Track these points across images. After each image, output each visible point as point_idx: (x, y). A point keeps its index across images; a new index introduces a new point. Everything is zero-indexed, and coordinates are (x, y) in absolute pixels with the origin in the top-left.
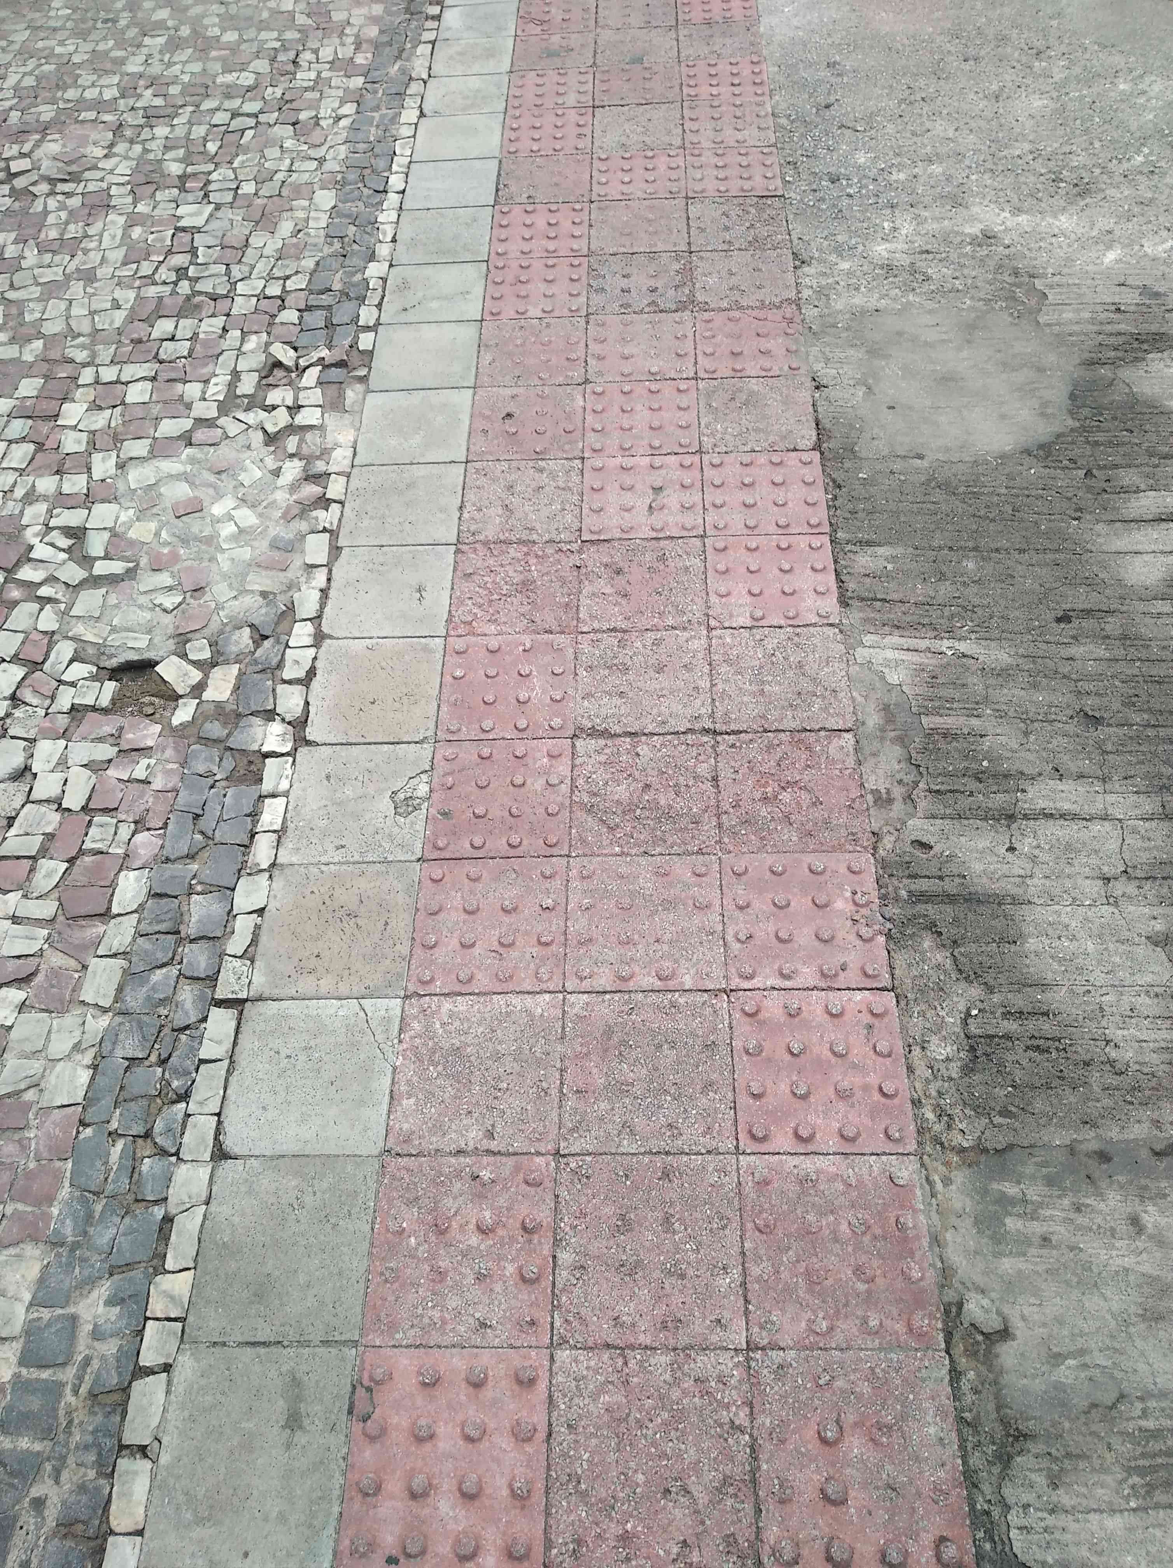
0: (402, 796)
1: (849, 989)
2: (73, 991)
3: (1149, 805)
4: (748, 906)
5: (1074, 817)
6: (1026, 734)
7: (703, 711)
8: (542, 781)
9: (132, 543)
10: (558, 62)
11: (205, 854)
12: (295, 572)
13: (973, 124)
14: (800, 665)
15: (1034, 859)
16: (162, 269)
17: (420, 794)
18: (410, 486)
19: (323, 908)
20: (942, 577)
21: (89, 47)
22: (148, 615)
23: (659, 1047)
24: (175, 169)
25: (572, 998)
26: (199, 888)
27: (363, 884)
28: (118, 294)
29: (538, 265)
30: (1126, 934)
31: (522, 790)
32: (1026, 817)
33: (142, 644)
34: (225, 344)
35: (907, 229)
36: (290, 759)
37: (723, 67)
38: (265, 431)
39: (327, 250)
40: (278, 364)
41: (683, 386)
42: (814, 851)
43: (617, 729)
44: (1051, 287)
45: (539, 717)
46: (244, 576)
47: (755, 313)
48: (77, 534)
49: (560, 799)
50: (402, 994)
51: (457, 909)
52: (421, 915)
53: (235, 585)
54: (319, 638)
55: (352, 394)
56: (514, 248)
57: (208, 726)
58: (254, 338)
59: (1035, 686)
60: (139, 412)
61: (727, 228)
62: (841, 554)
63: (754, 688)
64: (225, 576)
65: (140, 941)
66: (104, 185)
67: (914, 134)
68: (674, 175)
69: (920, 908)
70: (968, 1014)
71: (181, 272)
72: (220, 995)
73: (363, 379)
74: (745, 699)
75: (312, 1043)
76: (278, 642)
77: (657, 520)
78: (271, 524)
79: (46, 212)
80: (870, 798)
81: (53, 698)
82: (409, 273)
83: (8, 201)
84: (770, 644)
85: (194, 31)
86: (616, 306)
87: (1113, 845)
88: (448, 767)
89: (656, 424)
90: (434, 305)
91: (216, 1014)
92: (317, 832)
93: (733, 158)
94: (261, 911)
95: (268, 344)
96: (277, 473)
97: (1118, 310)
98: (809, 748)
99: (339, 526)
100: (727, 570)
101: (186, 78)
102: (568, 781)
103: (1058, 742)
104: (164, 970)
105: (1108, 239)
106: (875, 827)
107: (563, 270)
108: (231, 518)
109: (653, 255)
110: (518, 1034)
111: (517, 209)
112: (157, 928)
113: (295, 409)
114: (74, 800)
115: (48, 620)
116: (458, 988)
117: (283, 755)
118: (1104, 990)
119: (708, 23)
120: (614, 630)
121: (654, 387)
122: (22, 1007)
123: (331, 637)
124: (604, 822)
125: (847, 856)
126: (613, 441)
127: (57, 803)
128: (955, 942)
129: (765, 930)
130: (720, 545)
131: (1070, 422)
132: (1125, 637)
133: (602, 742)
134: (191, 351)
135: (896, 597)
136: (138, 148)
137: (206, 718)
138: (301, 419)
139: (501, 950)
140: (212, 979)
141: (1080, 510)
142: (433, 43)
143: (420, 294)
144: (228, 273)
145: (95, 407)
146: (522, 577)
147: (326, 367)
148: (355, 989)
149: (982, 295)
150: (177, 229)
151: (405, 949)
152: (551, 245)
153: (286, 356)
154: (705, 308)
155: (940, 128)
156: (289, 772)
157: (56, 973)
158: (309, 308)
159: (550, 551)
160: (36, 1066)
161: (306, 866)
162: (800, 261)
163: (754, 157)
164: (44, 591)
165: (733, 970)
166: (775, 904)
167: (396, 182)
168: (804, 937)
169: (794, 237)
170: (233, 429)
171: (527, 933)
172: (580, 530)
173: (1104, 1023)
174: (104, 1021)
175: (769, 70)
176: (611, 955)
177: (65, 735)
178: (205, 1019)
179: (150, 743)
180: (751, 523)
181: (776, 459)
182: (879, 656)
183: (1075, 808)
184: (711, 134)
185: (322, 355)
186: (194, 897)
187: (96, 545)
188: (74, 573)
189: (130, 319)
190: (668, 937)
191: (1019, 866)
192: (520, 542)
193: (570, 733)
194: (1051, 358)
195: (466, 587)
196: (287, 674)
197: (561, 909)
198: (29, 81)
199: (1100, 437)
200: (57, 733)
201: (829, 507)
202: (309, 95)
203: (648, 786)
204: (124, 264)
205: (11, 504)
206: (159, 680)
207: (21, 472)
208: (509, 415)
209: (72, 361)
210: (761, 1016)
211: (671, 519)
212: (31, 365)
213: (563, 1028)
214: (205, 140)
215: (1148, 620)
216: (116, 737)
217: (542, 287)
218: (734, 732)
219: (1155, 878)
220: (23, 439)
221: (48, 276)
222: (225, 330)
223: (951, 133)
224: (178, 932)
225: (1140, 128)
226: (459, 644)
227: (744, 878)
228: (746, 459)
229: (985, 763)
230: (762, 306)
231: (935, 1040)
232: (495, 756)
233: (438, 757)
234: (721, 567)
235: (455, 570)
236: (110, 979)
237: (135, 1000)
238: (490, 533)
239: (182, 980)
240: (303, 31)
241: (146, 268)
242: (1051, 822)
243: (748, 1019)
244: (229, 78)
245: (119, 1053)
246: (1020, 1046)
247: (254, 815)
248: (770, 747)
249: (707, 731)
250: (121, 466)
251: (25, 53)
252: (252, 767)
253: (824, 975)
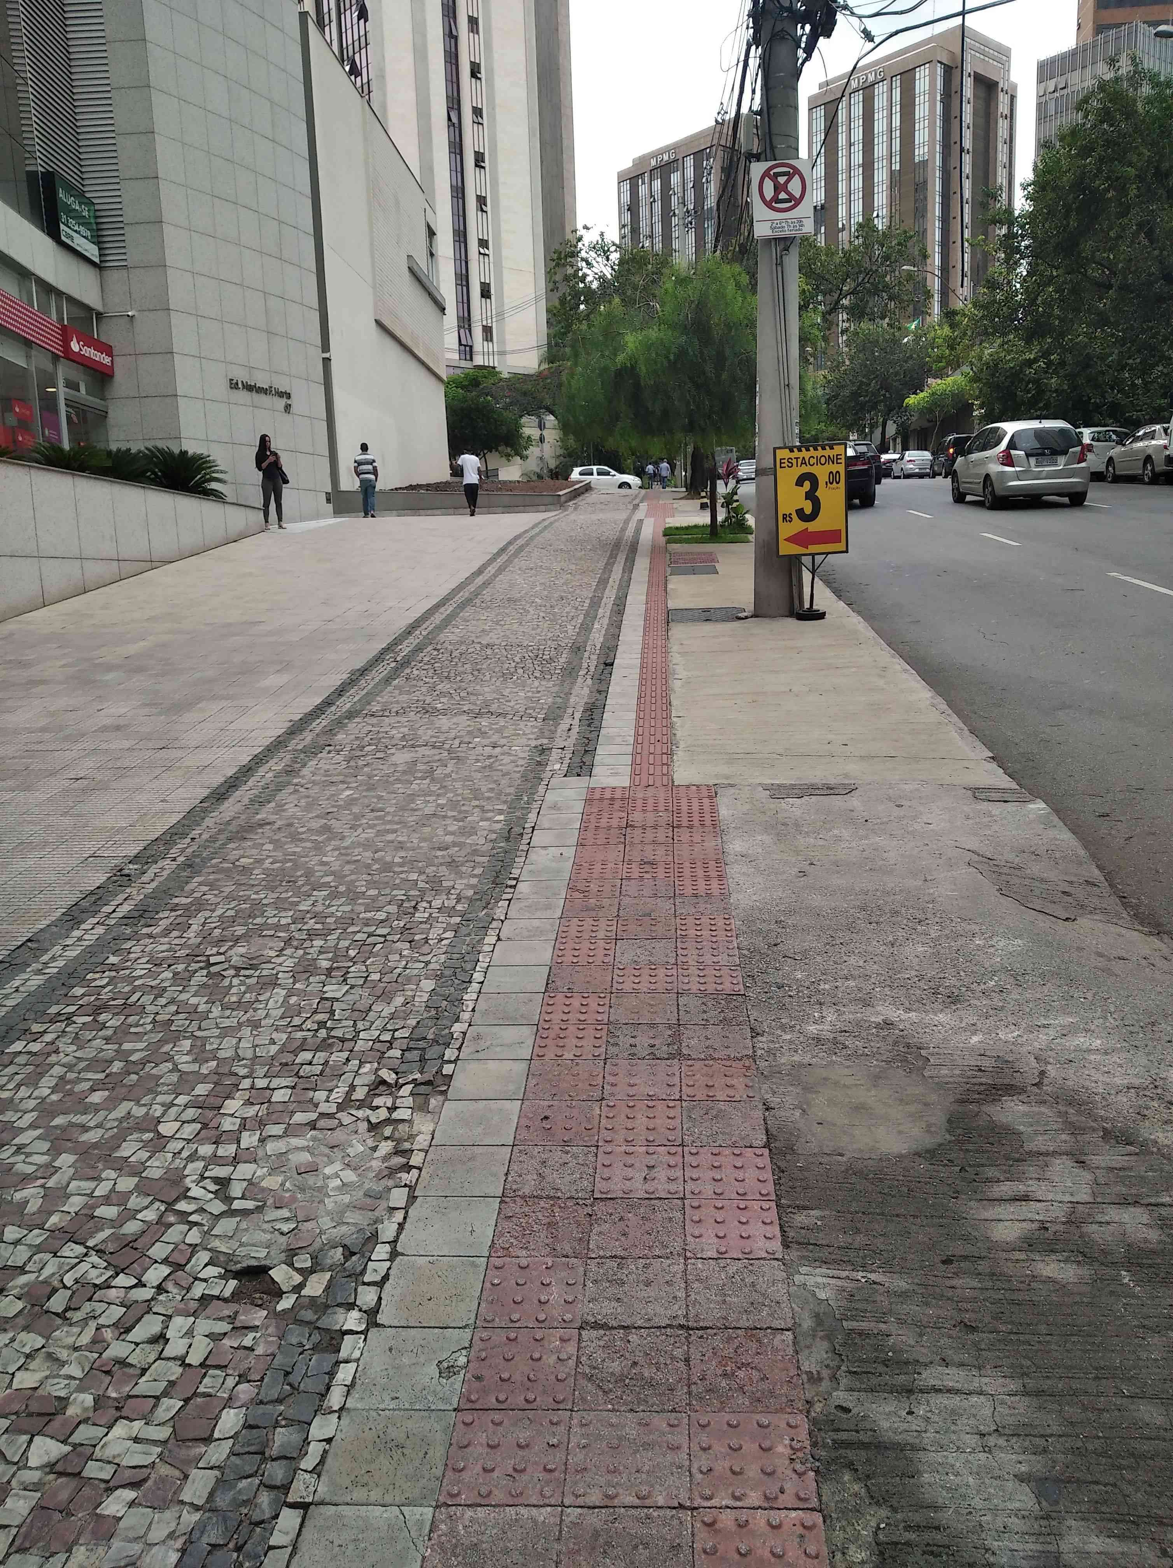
0: (445, 1365)
1: (786, 1509)
2: (175, 1493)
3: (1013, 1386)
4: (709, 1448)
5: (957, 1392)
6: (921, 1335)
7: (680, 1313)
8: (554, 1358)
9: (263, 1190)
10: (594, 914)
11: (291, 1400)
12: (380, 1212)
13: (876, 959)
14: (753, 1285)
15: (927, 1420)
16: (309, 1022)
17: (459, 1364)
18: (472, 1159)
19: (378, 1440)
20: (858, 1231)
21: (275, 895)
22: (268, 1236)
23: (636, 1547)
24: (325, 964)
25: (569, 1510)
26: (283, 1423)
27: (410, 1424)
28: (275, 1035)
29: (572, 1028)
30: (997, 1473)
31: (538, 1363)
32: (921, 1391)
33: (262, 1253)
34: (347, 1069)
35: (831, 1017)
36: (363, 1337)
37: (705, 920)
38: (369, 1122)
39: (425, 1015)
40: (383, 1082)
41: (671, 1104)
42: (762, 1412)
43: (615, 1324)
44: (933, 1055)
45: (555, 1313)
46: (342, 1213)
47: (724, 1062)
48: (223, 1183)
49: (567, 1370)
50: (434, 1504)
51: (482, 1445)
52: (454, 1448)
53: (336, 1219)
54: (394, 1255)
55: (433, 1102)
56: (556, 1017)
57: (303, 1312)
58: (368, 1065)
59: (927, 1304)
60: (280, 1107)
61: (705, 1012)
62: (784, 1215)
63: (719, 1298)
64: (329, 1213)
65: (233, 1458)
66: (274, 972)
67: (836, 963)
68: (669, 979)
69: (842, 1451)
70: (878, 1528)
71: (322, 1024)
72: (290, 1499)
73: (444, 1093)
74: (712, 1306)
75: (360, 1536)
76: (363, 1256)
77: (649, 1187)
78: (367, 1181)
79: (231, 986)
80: (804, 1376)
81: (188, 1289)
82: (481, 1029)
83: (205, 979)
84: (731, 1270)
85: (348, 889)
86: (626, 1054)
87: (987, 1412)
88: (482, 1345)
89: (651, 1126)
90: (498, 1049)
91: (286, 1512)
92: (378, 1387)
93: (710, 972)
94: (329, 1441)
95: (377, 1070)
96: (374, 1149)
97: (980, 1070)
98: (759, 1341)
99: (416, 1183)
100: (700, 1221)
101: (339, 914)
102: (575, 1358)
103: (944, 1341)
104: (249, 1480)
105: (973, 1029)
106: (808, 1396)
107: (590, 1032)
108: (338, 1176)
109: (652, 1025)
110: (525, 1535)
111: (560, 996)
112: (247, 1450)
113: (392, 1109)
114: (194, 1359)
115: (194, 1237)
116: (479, 1500)
117: (357, 1333)
118: (983, 1512)
119: (696, 896)
120: (615, 1257)
121: (650, 1104)
122: (132, 1504)
123: (403, 1254)
124: (600, 1387)
125: (787, 1416)
126: (620, 1137)
127: (182, 1361)
128: (868, 1476)
129: (721, 1466)
130: (696, 1204)
131: (948, 1137)
132: (993, 1274)
133: (602, 1332)
134: (322, 1072)
135: (824, 1242)
136: (301, 952)
137: (302, 1308)
138: (396, 1115)
139: (515, 1475)
140: (286, 1488)
141: (958, 1192)
142: (510, 900)
143: (488, 1043)
144: (355, 1025)
145: (249, 1103)
146: (548, 1220)
147: (416, 1085)
148: (397, 1499)
149: (884, 1058)
150: (322, 999)
151: (439, 1472)
152: (582, 1017)
153: (390, 1077)
154: (689, 1058)
155: (852, 960)
156: (362, 1345)
157: (163, 1480)
158: (409, 1049)
159: (570, 1203)
160: (137, 1548)
161: (368, 1410)
162: (755, 1033)
163: (725, 971)
164: (194, 1218)
165: (696, 1493)
166: (730, 1448)
167: (478, 976)
168: (753, 1471)
169: (752, 1018)
170: (346, 1119)
171: (536, 1463)
172: (593, 1191)
173: (983, 1536)
174: (197, 1516)
175: (735, 923)
176: (602, 1481)
177: (195, 1314)
178: (276, 1516)
179: (257, 1323)
180: (719, 1191)
181: (737, 1151)
182: (811, 1281)
183: (958, 1386)
184: (695, 957)
185: (416, 1077)
186: (279, 1430)
187: (236, 1189)
188: (217, 1207)
189: (281, 1051)
190: (647, 1468)
191: (916, 1424)
192: (548, 1197)
193: (578, 1325)
194: (934, 1097)
195: (507, 1225)
196: (367, 1279)
197: (563, 1447)
198: (231, 913)
199: (970, 1147)
200: (188, 1311)
201: (775, 1184)
202: (423, 926)
203: (635, 1364)
204: (281, 1018)
205: (178, 1161)
206: (270, 1281)
207: (189, 1141)
208: (546, 1118)
209: (236, 1074)
210: (717, 1526)
211: (660, 1187)
212: (206, 1076)
213: (560, 1532)
214: (348, 948)
215: (1009, 1264)
216: (232, 1319)
217: (575, 1041)
218: (702, 1328)
219: (1019, 1435)
220: (194, 1121)
221: (227, 1023)
222: (348, 1060)
223: (861, 963)
224: (263, 1453)
225: (991, 966)
226: (498, 1262)
227: (707, 1429)
228: (716, 1151)
229: (890, 1354)
230: (729, 1058)
231: (853, 1548)
232: (519, 1340)
233: (476, 1338)
234: (696, 1218)
235: (499, 1213)
236: (205, 1485)
237: (222, 1501)
238: (527, 1191)
239: (262, 1488)
240: (423, 891)
241: (297, 1021)
242: (940, 1395)
243: (706, 1528)
244: (369, 915)
245: (205, 1540)
246: (918, 1552)
247: (332, 1374)
248: (730, 1339)
249: (682, 1327)
250: (262, 1140)
251: (230, 898)
252: (334, 1342)
253: (767, 1498)
